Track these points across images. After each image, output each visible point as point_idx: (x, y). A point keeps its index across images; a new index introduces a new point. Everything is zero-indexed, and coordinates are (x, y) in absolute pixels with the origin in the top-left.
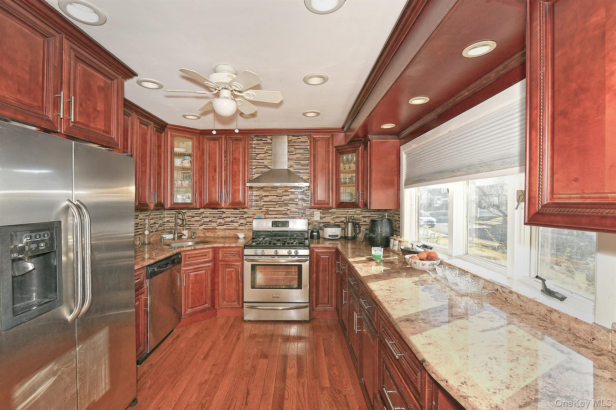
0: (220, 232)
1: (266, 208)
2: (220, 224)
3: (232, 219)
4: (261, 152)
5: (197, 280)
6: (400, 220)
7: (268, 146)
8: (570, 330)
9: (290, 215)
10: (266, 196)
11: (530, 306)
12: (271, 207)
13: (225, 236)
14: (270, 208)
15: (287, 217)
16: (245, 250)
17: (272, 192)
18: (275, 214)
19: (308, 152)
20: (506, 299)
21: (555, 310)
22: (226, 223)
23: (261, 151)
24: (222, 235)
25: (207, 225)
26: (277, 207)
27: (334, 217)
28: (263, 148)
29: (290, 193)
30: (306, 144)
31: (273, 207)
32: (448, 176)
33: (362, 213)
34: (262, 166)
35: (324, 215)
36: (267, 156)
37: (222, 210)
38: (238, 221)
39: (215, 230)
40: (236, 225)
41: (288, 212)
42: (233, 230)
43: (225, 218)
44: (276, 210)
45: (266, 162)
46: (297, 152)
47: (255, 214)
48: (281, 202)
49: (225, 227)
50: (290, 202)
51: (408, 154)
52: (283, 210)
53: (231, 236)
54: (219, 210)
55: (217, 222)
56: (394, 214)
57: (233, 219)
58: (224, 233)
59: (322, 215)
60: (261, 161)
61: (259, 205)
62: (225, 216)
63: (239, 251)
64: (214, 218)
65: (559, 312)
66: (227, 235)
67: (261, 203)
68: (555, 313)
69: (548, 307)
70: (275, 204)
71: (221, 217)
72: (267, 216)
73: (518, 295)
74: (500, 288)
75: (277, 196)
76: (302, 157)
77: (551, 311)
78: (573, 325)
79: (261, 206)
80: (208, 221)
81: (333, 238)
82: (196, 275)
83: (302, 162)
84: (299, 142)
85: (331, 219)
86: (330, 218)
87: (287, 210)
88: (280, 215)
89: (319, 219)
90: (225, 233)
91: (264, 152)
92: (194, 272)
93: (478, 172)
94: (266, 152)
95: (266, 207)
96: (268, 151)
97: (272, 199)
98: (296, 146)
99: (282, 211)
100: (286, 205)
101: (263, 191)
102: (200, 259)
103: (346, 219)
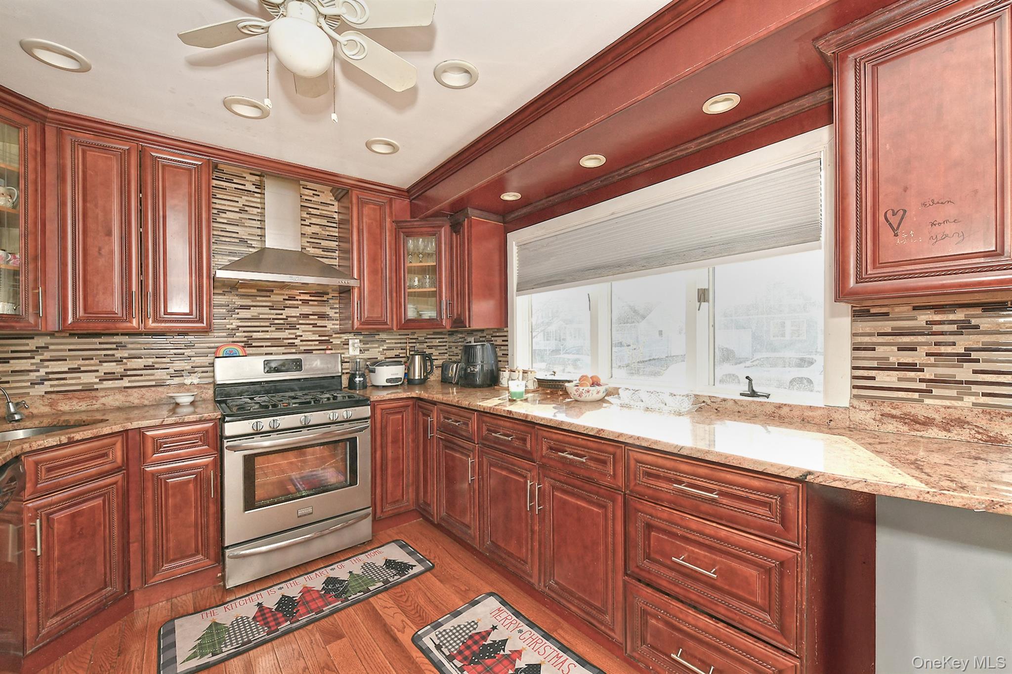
0: (111, 398)
1: (246, 334)
2: (110, 376)
3: (149, 362)
4: (230, 209)
5: (78, 529)
6: (509, 343)
7: (246, 198)
8: (803, 420)
9: (301, 348)
10: (243, 307)
11: (752, 408)
12: (259, 332)
13: (127, 404)
14: (255, 334)
15: (294, 351)
16: (226, 425)
17: (258, 298)
18: (266, 346)
19: (335, 225)
20: (716, 409)
21: (785, 405)
22: (129, 373)
23: (229, 206)
24: (117, 404)
25: (62, 382)
26: (272, 331)
27: (383, 348)
28: (236, 199)
29: (300, 303)
30: (331, 208)
31: (262, 332)
32: (611, 273)
33: (426, 340)
34: (233, 240)
35: (368, 346)
36: (246, 219)
37: (116, 339)
38: (168, 366)
39: (94, 393)
40: (159, 374)
41: (297, 342)
42: (153, 389)
43: (125, 361)
44: (268, 337)
45: (243, 232)
46: (314, 220)
47: (217, 348)
48: (281, 322)
49: (125, 382)
50: (301, 322)
51: (522, 247)
52: (285, 337)
53: (146, 402)
54: (103, 339)
55: (97, 371)
56: (492, 337)
57: (152, 360)
58: (123, 399)
59: (363, 346)
60: (229, 228)
61: (228, 326)
62: (126, 355)
63: (207, 431)
64: (87, 362)
65: (789, 406)
66: (136, 401)
67: (231, 321)
68: (784, 407)
69: (777, 403)
70: (268, 324)
71: (110, 358)
72: (249, 350)
73: (734, 401)
74: (708, 398)
75: (271, 308)
76: (323, 232)
77: (780, 407)
78: (808, 413)
79: (232, 330)
80: (66, 369)
81: (393, 384)
82: (73, 516)
83: (324, 243)
84: (316, 203)
85: (379, 352)
86: (378, 350)
87: (294, 336)
88: (280, 348)
89: (357, 352)
90: (131, 399)
91: (237, 210)
92: (69, 507)
93: (664, 265)
94: (242, 211)
95: (244, 332)
96: (246, 208)
97: (260, 314)
98: (310, 210)
99: (284, 339)
100: (293, 327)
101: (237, 295)
102: (87, 468)
103: (404, 351)
